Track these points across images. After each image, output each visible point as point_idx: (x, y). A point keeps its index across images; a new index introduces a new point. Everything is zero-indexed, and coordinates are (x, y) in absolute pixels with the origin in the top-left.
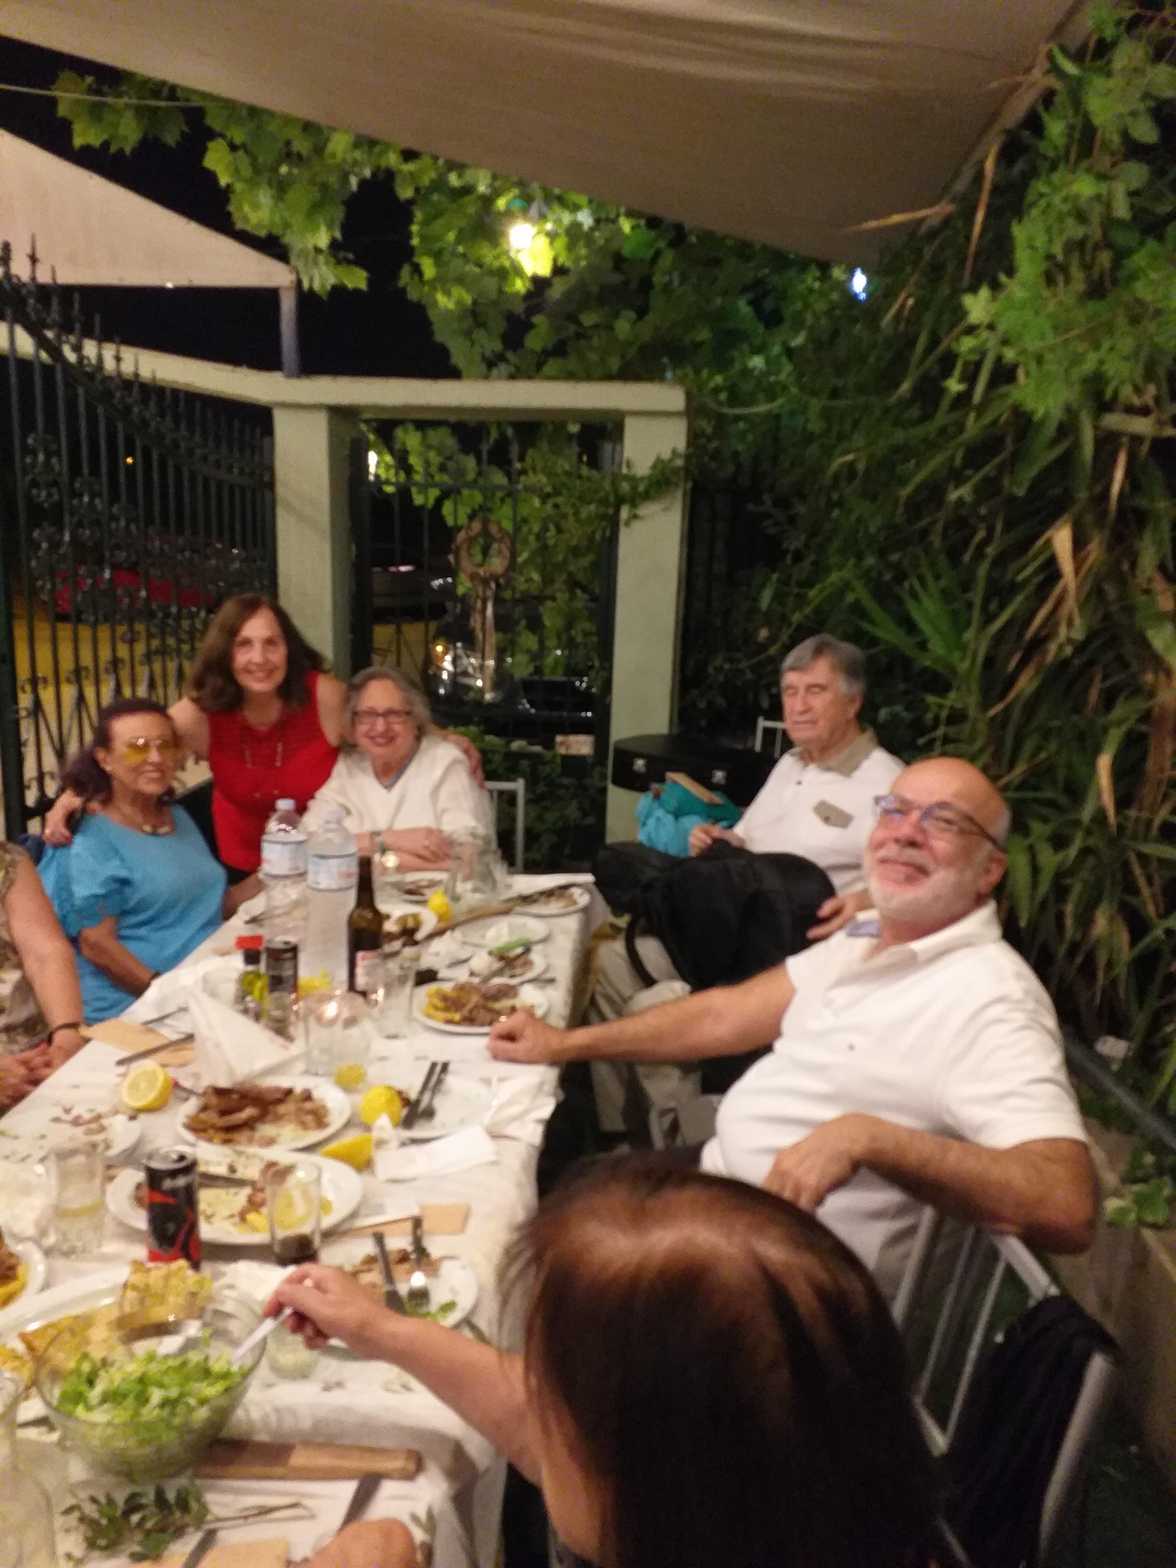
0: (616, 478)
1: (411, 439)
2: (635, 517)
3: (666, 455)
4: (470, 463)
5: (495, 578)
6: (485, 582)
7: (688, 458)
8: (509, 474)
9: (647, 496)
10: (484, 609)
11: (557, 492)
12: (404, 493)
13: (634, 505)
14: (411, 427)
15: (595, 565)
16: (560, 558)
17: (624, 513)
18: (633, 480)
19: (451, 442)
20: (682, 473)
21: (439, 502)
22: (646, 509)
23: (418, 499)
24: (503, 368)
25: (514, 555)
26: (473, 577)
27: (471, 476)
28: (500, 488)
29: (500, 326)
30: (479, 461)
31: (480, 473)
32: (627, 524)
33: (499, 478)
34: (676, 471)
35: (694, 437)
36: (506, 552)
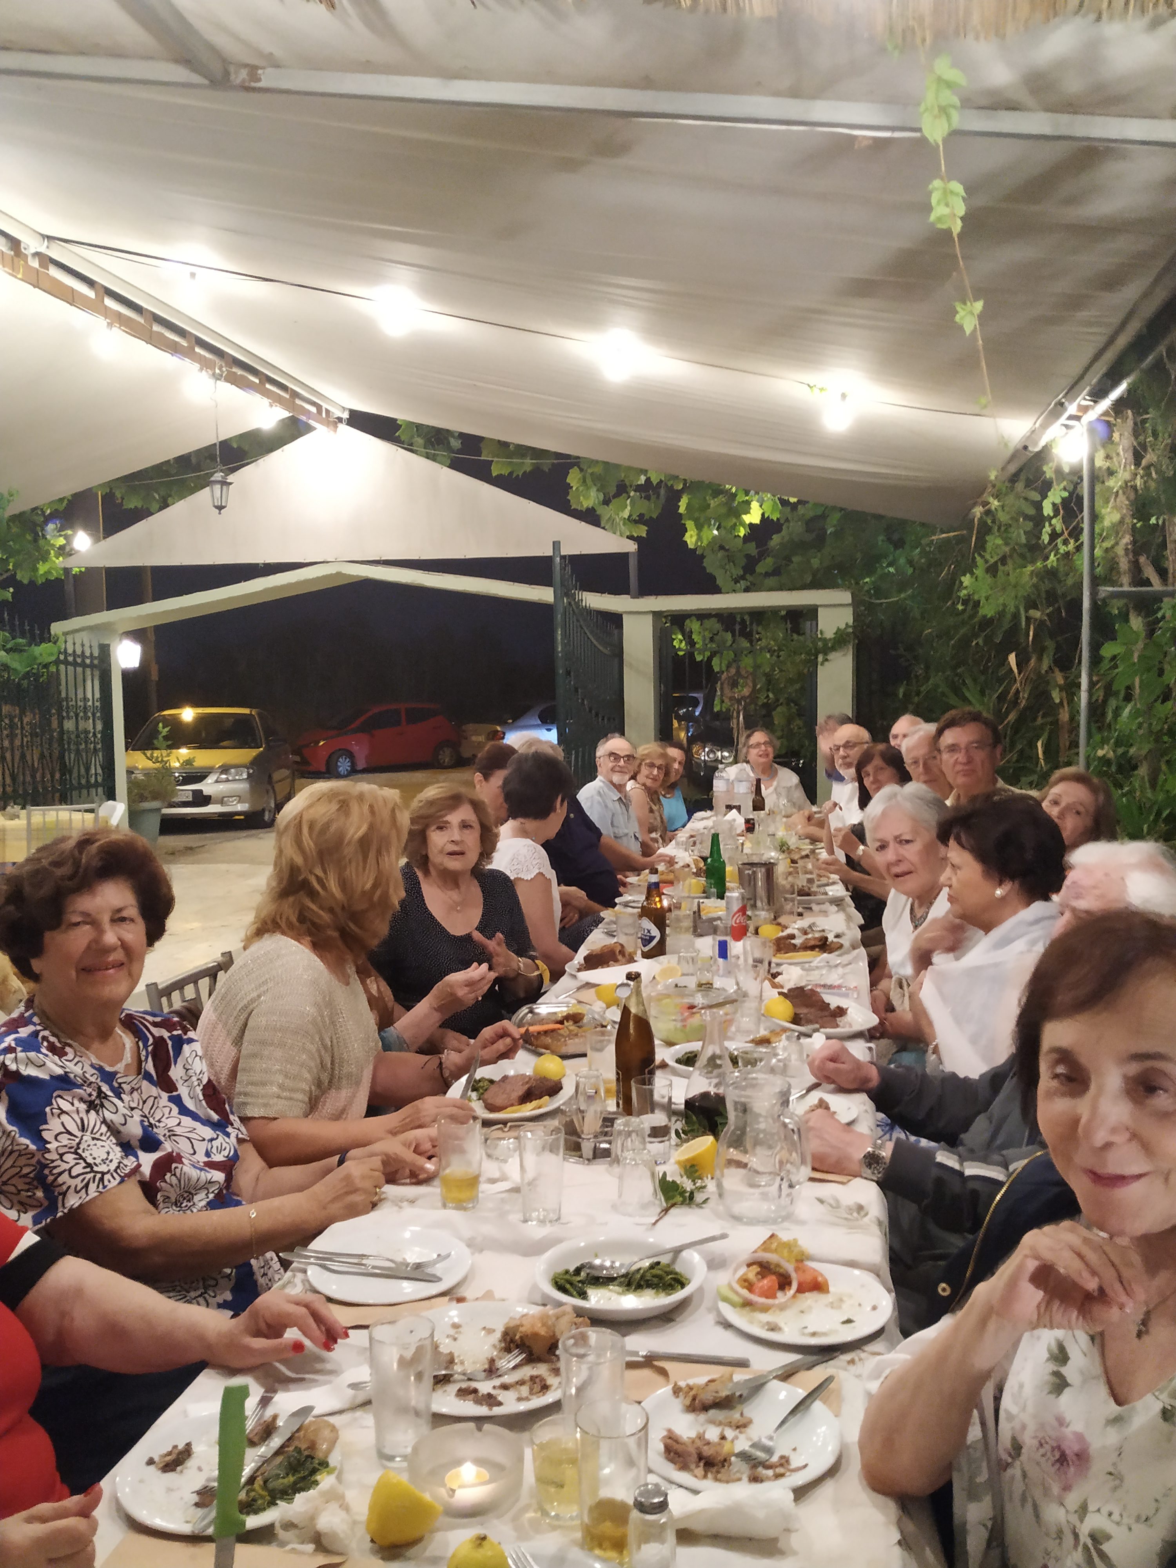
0: (815, 640)
1: (694, 625)
2: (827, 660)
3: (843, 626)
4: (729, 636)
5: (743, 698)
6: (739, 701)
7: (854, 627)
8: (751, 642)
9: (833, 649)
10: (738, 717)
11: (780, 650)
12: (691, 655)
13: (826, 654)
14: (694, 618)
15: (802, 688)
16: (782, 685)
17: (820, 658)
18: (825, 640)
19: (718, 626)
20: (852, 636)
21: (710, 659)
22: (832, 656)
23: (699, 658)
24: (743, 584)
25: (755, 686)
26: (731, 699)
27: (729, 643)
28: (746, 648)
29: (743, 562)
30: (733, 636)
31: (734, 642)
32: (822, 664)
33: (746, 644)
34: (848, 634)
35: (857, 617)
36: (751, 684)
